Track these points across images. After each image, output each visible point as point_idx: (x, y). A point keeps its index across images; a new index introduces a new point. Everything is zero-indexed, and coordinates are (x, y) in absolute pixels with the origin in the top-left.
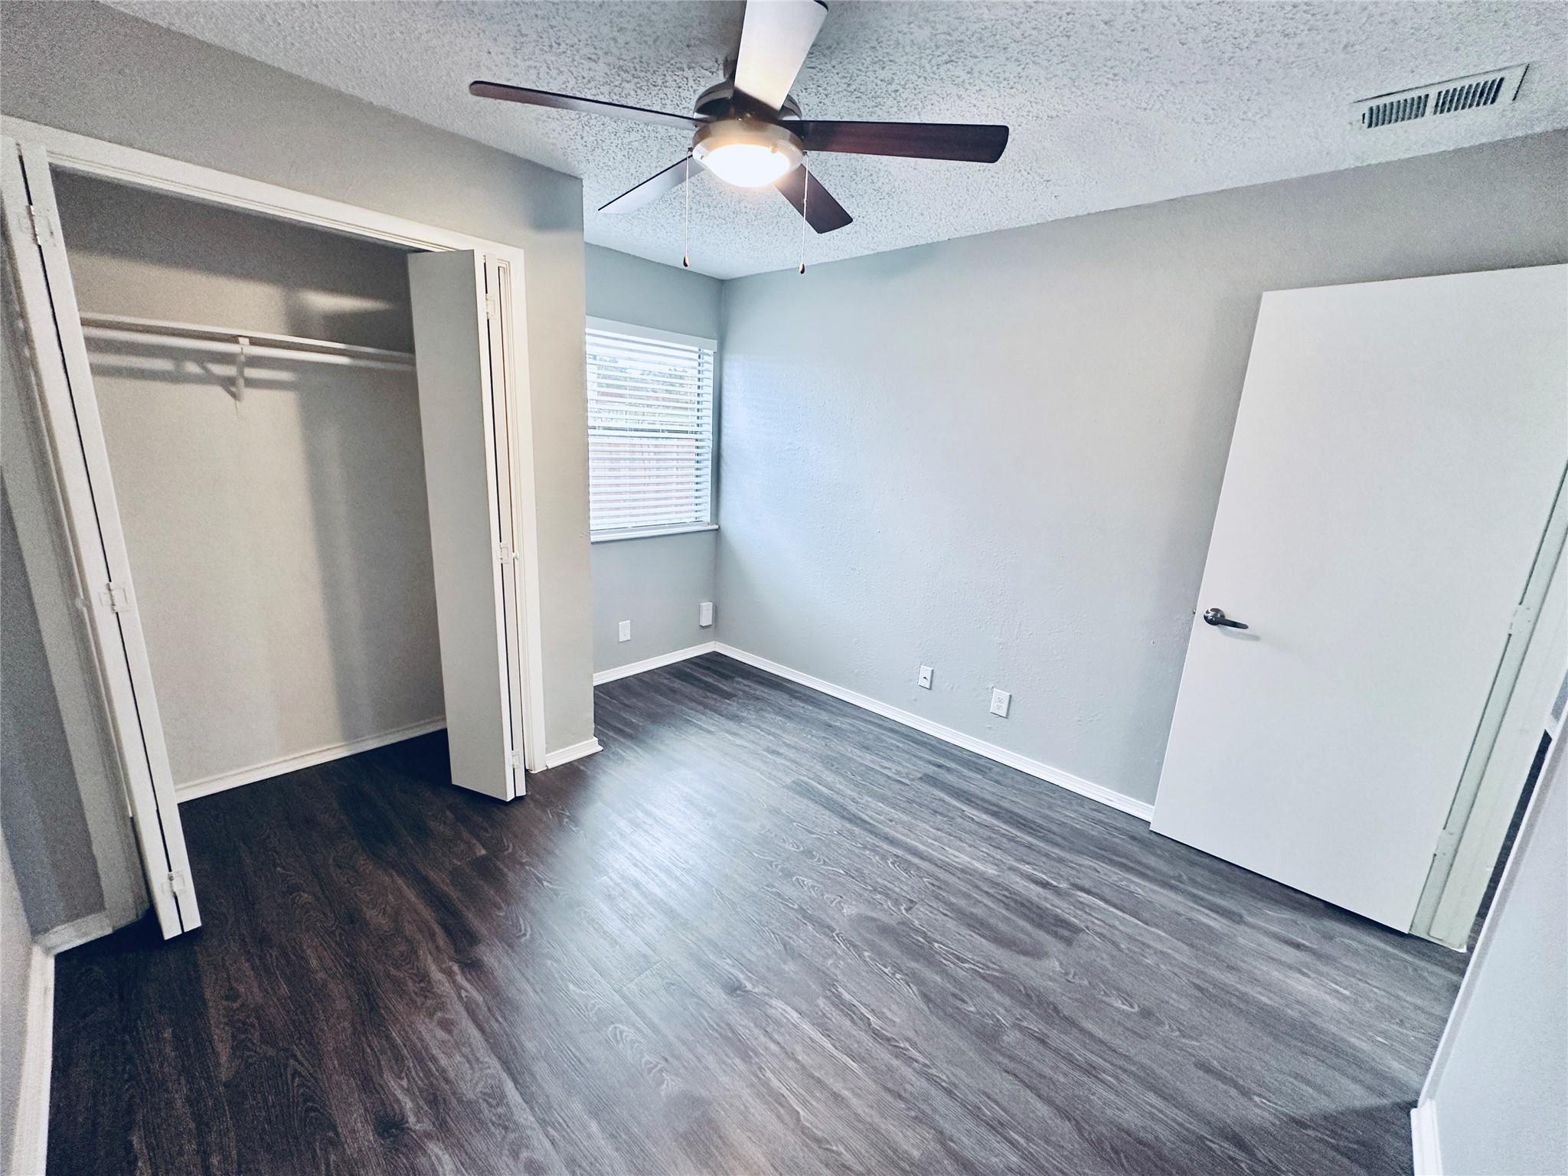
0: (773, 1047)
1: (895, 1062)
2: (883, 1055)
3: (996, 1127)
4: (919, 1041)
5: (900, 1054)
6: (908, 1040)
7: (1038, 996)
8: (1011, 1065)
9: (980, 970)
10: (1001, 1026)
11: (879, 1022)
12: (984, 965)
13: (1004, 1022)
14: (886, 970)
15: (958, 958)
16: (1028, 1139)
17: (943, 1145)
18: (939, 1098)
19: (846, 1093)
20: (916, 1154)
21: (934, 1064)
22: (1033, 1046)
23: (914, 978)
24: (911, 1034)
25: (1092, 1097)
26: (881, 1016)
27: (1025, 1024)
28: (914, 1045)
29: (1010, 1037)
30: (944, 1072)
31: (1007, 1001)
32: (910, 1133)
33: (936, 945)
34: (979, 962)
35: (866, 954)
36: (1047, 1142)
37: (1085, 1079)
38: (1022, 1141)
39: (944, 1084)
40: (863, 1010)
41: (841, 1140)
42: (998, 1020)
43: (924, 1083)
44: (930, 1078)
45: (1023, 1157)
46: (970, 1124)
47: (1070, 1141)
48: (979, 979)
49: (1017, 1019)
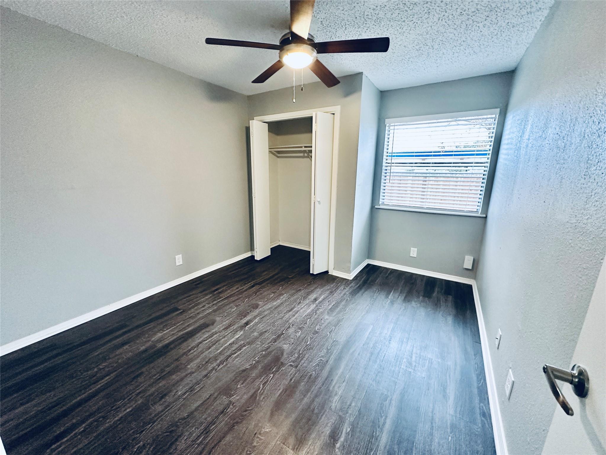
0: (227, 334)
1: (218, 361)
2: (222, 358)
3: (191, 389)
4: (226, 368)
5: (222, 363)
6: (227, 364)
7: (246, 415)
8: (212, 398)
9: (259, 391)
10: (230, 396)
11: (234, 357)
12: (263, 393)
13: (232, 398)
14: (256, 358)
15: (265, 383)
16: (184, 399)
17: (189, 374)
18: (205, 373)
19: (210, 350)
20: (189, 366)
21: (217, 372)
22: (221, 408)
23: (253, 367)
24: (229, 365)
25: (194, 428)
26: (236, 357)
27: (231, 407)
28: (224, 367)
29: (225, 400)
30: (214, 374)
31: (243, 401)
32: (195, 365)
33: (272, 375)
34: (264, 391)
35: (264, 353)
36: (182, 405)
37: (202, 428)
38: (184, 397)
39: (209, 374)
40: (238, 353)
41: (197, 349)
42: (233, 396)
43: (210, 369)
44: (212, 370)
45: (179, 396)
46: (194, 381)
47: (179, 414)
48: (254, 391)
49: (234, 403)
